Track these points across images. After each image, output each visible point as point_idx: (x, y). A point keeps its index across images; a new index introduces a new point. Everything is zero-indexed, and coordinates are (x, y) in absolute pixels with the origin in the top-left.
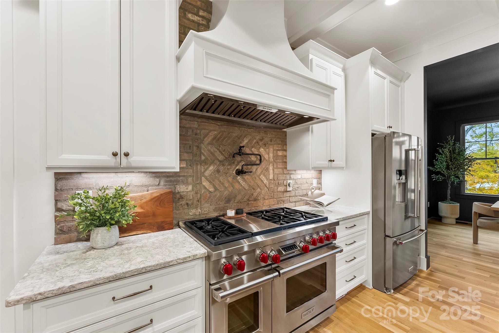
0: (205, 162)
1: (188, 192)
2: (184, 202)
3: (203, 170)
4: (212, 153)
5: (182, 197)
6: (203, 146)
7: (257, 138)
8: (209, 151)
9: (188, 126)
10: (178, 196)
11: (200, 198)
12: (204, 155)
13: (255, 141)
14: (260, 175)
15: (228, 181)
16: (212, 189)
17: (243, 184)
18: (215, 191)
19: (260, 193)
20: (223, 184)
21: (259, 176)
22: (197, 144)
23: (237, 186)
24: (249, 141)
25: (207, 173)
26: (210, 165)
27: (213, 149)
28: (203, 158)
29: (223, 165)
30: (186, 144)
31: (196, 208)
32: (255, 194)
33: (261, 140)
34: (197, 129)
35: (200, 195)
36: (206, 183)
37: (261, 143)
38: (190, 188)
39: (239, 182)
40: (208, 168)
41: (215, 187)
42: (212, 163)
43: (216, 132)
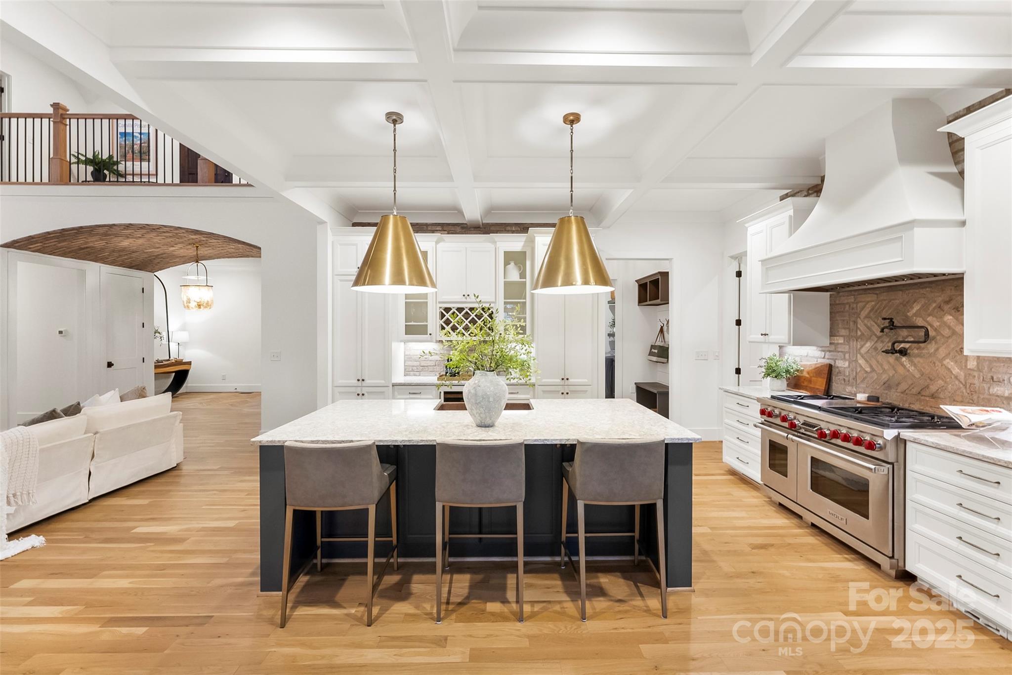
0: (863, 338)
1: (844, 368)
2: (841, 377)
3: (859, 347)
4: (868, 328)
5: (839, 372)
6: (859, 321)
7: (939, 300)
8: (865, 325)
9: (846, 301)
10: (837, 370)
11: (856, 376)
12: (860, 331)
13: (934, 305)
14: (944, 358)
15: (889, 362)
16: (868, 369)
17: (912, 369)
18: (871, 372)
19: (943, 389)
20: (882, 365)
21: (941, 361)
22: (853, 319)
23: (901, 370)
24: (923, 306)
25: (863, 350)
26: (867, 341)
27: (870, 323)
28: (859, 333)
29: (882, 342)
30: (844, 320)
31: (852, 386)
32: (933, 388)
33: (947, 302)
34: (853, 303)
35: (856, 373)
36: (861, 361)
37: (946, 307)
38: (847, 364)
39: (904, 367)
40: (865, 344)
41: (871, 367)
42: (869, 339)
43: (873, 303)
